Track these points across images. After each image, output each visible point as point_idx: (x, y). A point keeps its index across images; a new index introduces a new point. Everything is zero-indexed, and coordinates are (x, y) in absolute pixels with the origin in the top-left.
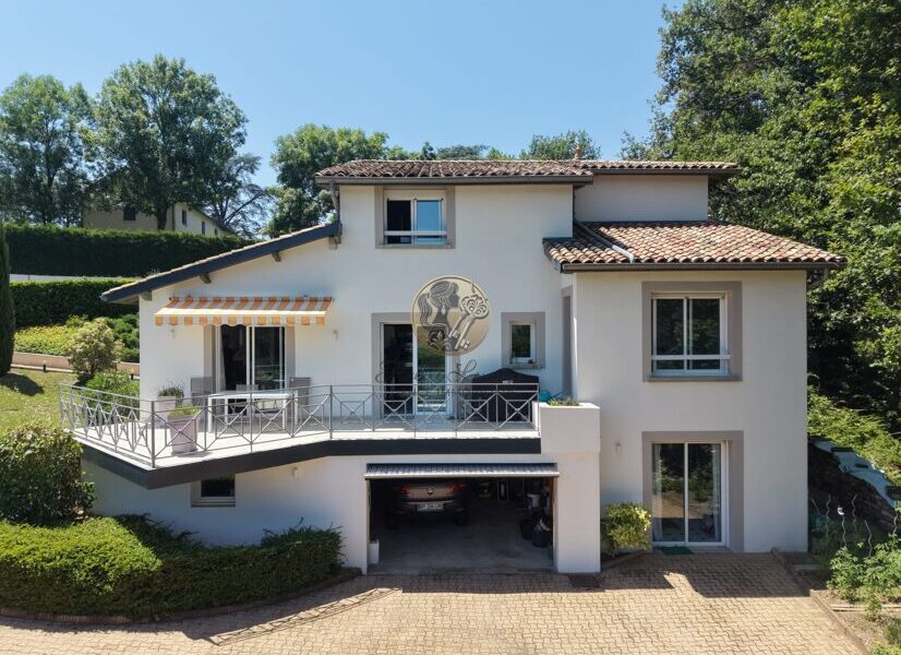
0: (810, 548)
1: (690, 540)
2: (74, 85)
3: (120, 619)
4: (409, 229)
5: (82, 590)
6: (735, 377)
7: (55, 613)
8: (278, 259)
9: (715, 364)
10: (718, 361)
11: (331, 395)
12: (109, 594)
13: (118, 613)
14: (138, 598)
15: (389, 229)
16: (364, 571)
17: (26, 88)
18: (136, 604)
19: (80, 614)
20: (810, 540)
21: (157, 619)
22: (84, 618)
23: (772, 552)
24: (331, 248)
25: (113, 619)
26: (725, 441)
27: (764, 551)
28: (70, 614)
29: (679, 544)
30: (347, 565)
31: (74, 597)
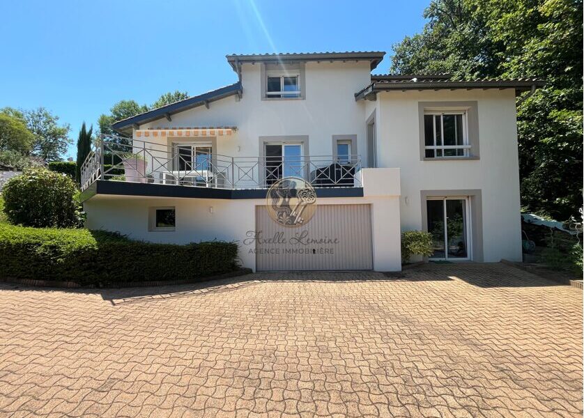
0: (523, 259)
1: (448, 257)
2: (143, 105)
3: (70, 284)
4: (280, 91)
5: (41, 261)
6: (475, 157)
7: (19, 278)
8: (208, 107)
9: (461, 152)
10: (462, 150)
11: (233, 163)
12: (61, 264)
13: (70, 279)
14: (85, 270)
15: (269, 91)
16: (254, 271)
17: (123, 105)
18: (83, 274)
19: (39, 279)
20: (523, 256)
21: (101, 286)
22: (41, 282)
23: (501, 262)
24: (236, 101)
25: (65, 283)
26: (468, 197)
27: (496, 261)
28: (31, 278)
29: (443, 259)
30: (243, 266)
31: (34, 266)
